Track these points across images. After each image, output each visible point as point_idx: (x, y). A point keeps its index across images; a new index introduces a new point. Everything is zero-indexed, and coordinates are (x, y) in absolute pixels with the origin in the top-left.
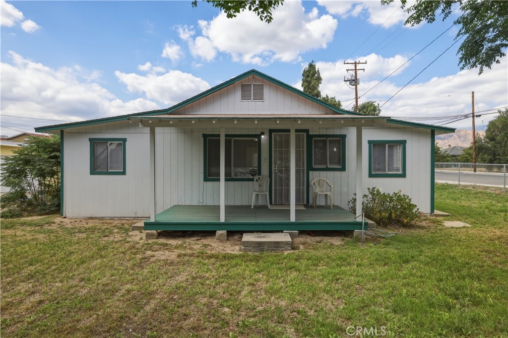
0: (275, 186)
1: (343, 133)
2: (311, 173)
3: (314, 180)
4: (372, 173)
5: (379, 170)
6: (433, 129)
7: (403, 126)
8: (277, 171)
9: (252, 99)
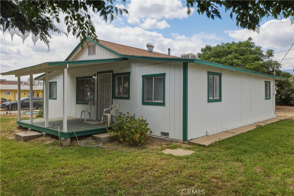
1: (129, 71)
4: (144, 101)
5: (149, 99)
8: (100, 99)
9: (92, 54)
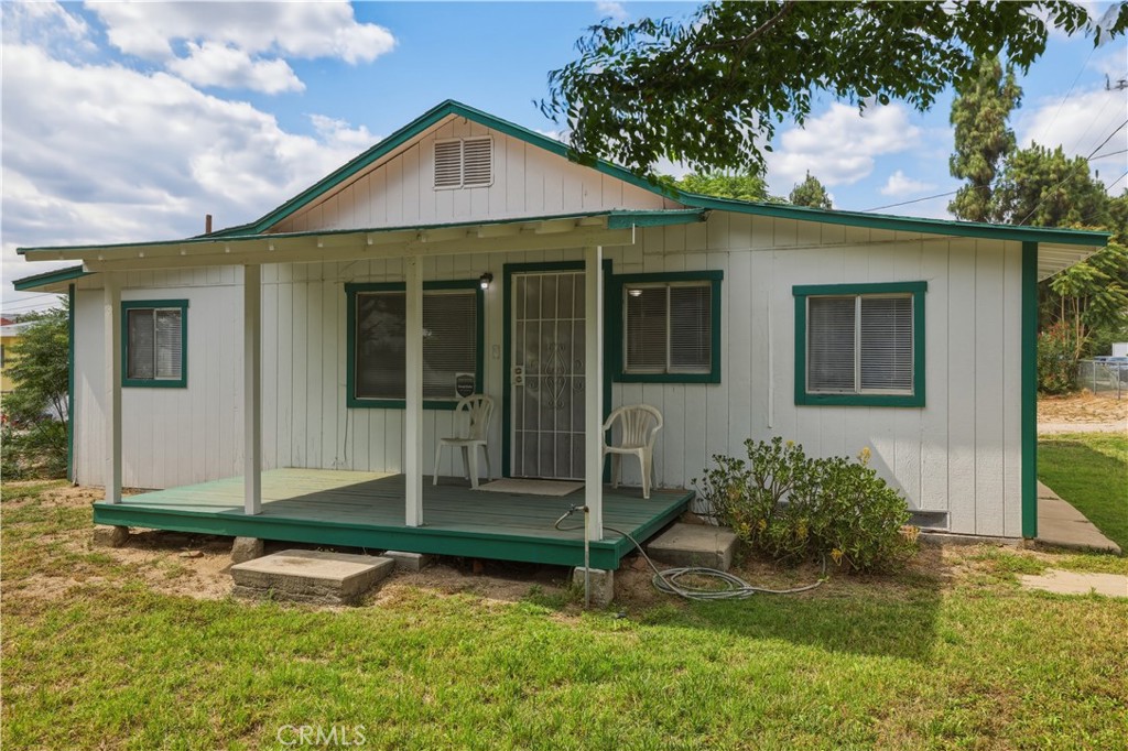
0: (519, 426)
1: (712, 267)
2: (616, 388)
3: (621, 412)
4: (809, 391)
5: (831, 382)
6: (1030, 239)
7: (917, 235)
8: (523, 382)
9: (462, 181)
